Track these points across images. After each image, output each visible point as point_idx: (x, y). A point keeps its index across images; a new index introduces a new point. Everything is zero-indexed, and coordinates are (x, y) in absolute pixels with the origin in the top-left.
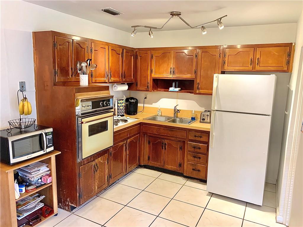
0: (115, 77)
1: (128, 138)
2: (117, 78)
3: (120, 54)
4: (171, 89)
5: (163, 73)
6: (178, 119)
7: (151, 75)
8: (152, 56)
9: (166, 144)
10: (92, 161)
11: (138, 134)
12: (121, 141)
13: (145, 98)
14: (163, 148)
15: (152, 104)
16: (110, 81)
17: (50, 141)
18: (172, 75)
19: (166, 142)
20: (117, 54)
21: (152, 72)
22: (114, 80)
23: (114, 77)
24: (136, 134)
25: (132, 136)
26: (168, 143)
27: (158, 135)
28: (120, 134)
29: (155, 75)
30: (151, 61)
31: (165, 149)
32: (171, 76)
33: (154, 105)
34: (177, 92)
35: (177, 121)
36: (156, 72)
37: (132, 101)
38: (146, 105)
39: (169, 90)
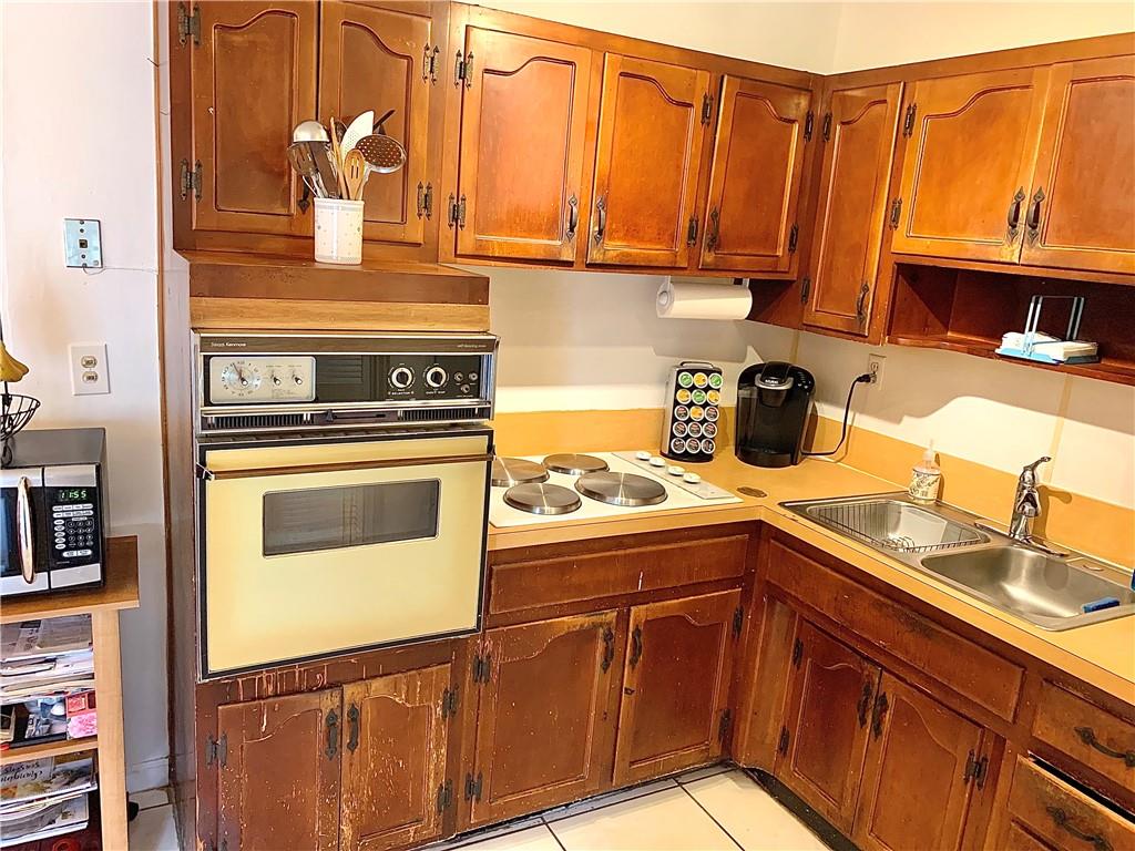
0: (641, 240)
1: (638, 599)
2: (650, 241)
3: (690, 105)
4: (1012, 343)
5: (963, 230)
6: (1029, 553)
7: (887, 239)
8: (911, 117)
9: (883, 701)
10: (323, 688)
11: (732, 583)
12: (575, 609)
13: (866, 379)
14: (863, 722)
15: (898, 421)
16: (595, 256)
17: (76, 535)
18: (1016, 246)
19: (890, 688)
20: (670, 100)
21: (896, 220)
22: (629, 255)
23: (632, 233)
24: (718, 584)
25: (677, 592)
26: (898, 701)
27: (843, 629)
28: (564, 568)
29: (916, 243)
30: (900, 148)
31: (877, 730)
32: (1010, 253)
33: (911, 431)
34: (1056, 366)
35: (1019, 569)
36: (918, 221)
37: (772, 385)
38: (863, 422)
39: (997, 351)
